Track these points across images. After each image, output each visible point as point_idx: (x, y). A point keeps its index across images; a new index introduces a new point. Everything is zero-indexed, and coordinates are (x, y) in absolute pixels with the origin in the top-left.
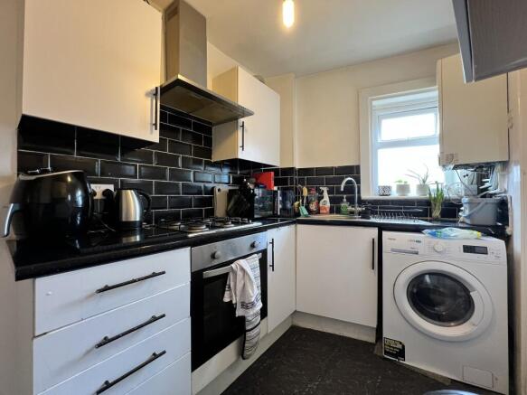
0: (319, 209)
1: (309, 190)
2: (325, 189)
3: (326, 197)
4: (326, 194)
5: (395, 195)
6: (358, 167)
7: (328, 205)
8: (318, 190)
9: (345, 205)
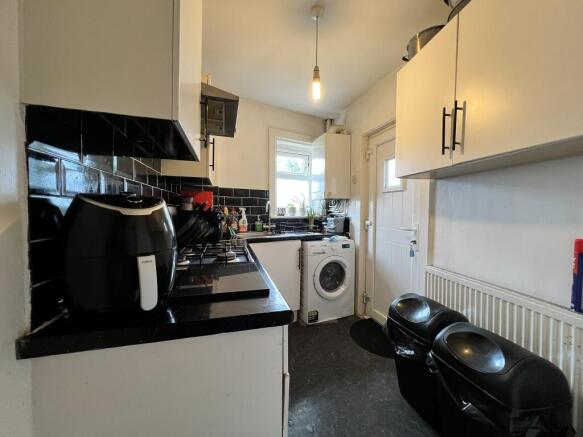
0: (239, 228)
1: (230, 210)
2: (243, 209)
3: (244, 217)
4: (244, 214)
5: (288, 215)
6: (267, 191)
7: (246, 224)
8: (237, 210)
9: (258, 223)
